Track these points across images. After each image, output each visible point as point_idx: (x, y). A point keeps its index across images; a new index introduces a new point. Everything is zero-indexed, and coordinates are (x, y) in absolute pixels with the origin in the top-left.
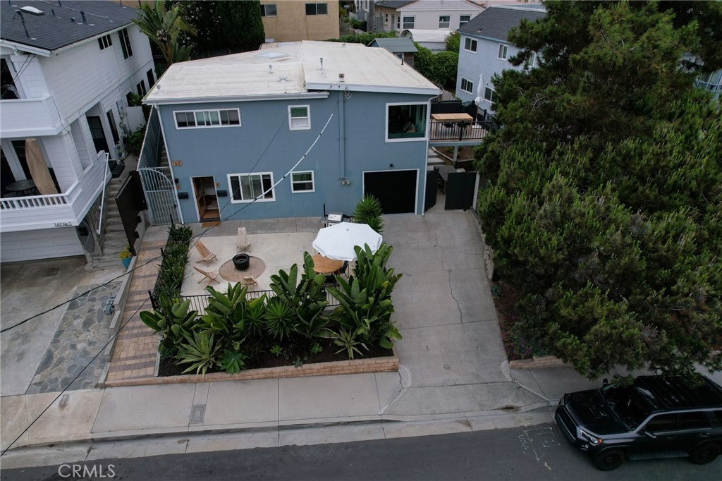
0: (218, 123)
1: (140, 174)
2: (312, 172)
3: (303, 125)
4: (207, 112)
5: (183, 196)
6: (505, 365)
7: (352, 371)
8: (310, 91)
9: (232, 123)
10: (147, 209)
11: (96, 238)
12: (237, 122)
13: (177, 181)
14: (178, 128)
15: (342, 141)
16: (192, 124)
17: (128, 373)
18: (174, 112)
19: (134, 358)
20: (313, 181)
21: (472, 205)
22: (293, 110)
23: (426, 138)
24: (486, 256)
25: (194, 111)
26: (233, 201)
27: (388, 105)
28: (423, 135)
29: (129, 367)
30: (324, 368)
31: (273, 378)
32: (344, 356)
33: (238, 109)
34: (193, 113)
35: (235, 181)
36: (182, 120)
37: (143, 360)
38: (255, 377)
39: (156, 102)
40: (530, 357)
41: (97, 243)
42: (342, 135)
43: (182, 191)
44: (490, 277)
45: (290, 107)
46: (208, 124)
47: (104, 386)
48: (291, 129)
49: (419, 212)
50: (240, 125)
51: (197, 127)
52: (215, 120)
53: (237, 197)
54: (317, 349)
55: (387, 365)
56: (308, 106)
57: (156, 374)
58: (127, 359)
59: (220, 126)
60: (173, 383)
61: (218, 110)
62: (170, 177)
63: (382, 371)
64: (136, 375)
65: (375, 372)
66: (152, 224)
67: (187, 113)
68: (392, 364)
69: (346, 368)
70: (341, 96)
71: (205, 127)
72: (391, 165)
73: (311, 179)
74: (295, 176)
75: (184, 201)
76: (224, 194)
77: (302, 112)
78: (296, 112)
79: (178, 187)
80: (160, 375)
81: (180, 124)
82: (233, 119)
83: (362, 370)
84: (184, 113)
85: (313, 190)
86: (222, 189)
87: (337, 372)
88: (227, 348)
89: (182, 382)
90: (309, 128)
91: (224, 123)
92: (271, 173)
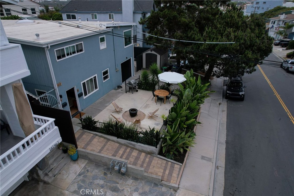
0: (74, 53)
2: (108, 69)
3: (103, 46)
4: (70, 47)
5: (64, 105)
8: (107, 27)
12: (81, 51)
14: (58, 61)
15: (115, 51)
16: (64, 56)
17: (175, 175)
18: (55, 50)
19: (165, 170)
20: (109, 74)
22: (100, 39)
23: (133, 44)
25: (65, 47)
26: (85, 97)
27: (124, 32)
28: (131, 43)
29: (170, 174)
33: (82, 42)
34: (63, 49)
35: (84, 84)
36: (59, 55)
37: (169, 167)
39: (50, 43)
45: (99, 37)
46: (71, 54)
48: (101, 49)
49: (133, 75)
50: (84, 52)
51: (67, 57)
52: (74, 51)
53: (86, 94)
56: (105, 36)
57: (181, 164)
58: (164, 173)
59: (76, 54)
61: (75, 44)
64: (177, 173)
67: (61, 49)
71: (70, 56)
72: (127, 58)
74: (104, 74)
76: (81, 95)
78: (102, 40)
79: (61, 100)
80: (182, 163)
81: (59, 58)
82: (81, 48)
84: (59, 50)
85: (109, 78)
86: (80, 92)
90: (106, 47)
91: (78, 52)
92: (96, 75)
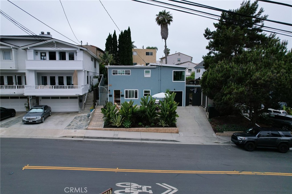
0: (124, 74)
1: (99, 88)
2: (150, 90)
3: (149, 76)
5: (110, 96)
6: (214, 134)
7: (164, 132)
9: (128, 74)
10: (99, 99)
11: (83, 104)
12: (130, 74)
13: (109, 91)
14: (112, 75)
15: (159, 81)
16: (117, 74)
17: (94, 127)
18: (112, 70)
19: (96, 125)
21: (201, 104)
22: (145, 71)
23: (185, 81)
24: (206, 114)
25: (118, 70)
26: (125, 99)
27: (173, 71)
28: (184, 80)
30: (155, 129)
31: (138, 131)
32: (162, 126)
33: (130, 70)
35: (127, 91)
36: (114, 73)
37: (99, 125)
38: (133, 131)
40: (223, 132)
41: (83, 105)
42: (160, 79)
43: (110, 94)
44: (208, 118)
45: (145, 70)
46: (121, 74)
47: (87, 129)
48: (145, 76)
49: (184, 106)
50: (130, 75)
52: (123, 73)
53: (127, 97)
54: (153, 124)
55: (175, 130)
56: (150, 70)
57: (103, 127)
58: (93, 125)
59: (125, 75)
60: (107, 130)
61: (125, 70)
62: (107, 89)
63: (173, 133)
65: (171, 133)
66: (99, 105)
67: (116, 71)
68: (177, 130)
69: (162, 130)
70: (160, 67)
71: (120, 75)
72: (174, 89)
73: (149, 93)
74: (145, 92)
75: (110, 97)
76: (123, 96)
77: (149, 72)
78: (146, 72)
79: (109, 93)
82: (128, 73)
83: (167, 132)
86: (122, 94)
87: (159, 132)
88: (126, 119)
89: (111, 130)
90: (150, 77)
91: (126, 74)
92: (138, 90)
